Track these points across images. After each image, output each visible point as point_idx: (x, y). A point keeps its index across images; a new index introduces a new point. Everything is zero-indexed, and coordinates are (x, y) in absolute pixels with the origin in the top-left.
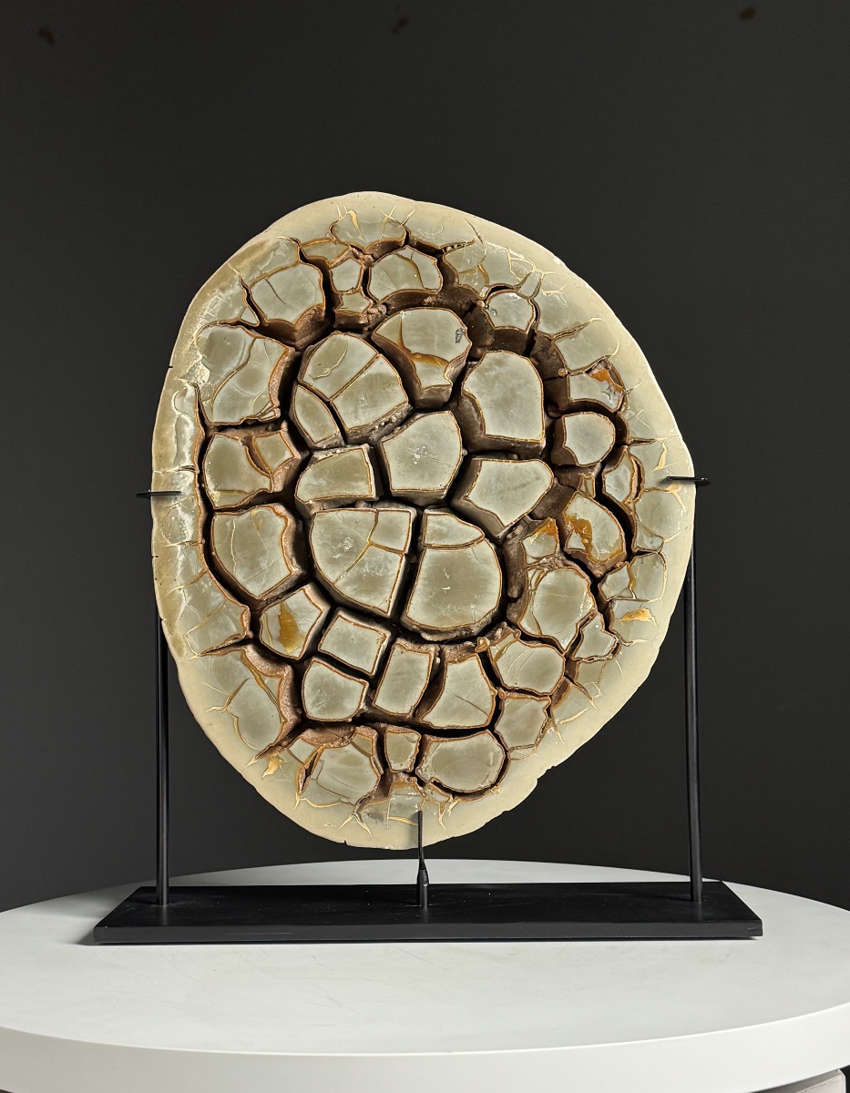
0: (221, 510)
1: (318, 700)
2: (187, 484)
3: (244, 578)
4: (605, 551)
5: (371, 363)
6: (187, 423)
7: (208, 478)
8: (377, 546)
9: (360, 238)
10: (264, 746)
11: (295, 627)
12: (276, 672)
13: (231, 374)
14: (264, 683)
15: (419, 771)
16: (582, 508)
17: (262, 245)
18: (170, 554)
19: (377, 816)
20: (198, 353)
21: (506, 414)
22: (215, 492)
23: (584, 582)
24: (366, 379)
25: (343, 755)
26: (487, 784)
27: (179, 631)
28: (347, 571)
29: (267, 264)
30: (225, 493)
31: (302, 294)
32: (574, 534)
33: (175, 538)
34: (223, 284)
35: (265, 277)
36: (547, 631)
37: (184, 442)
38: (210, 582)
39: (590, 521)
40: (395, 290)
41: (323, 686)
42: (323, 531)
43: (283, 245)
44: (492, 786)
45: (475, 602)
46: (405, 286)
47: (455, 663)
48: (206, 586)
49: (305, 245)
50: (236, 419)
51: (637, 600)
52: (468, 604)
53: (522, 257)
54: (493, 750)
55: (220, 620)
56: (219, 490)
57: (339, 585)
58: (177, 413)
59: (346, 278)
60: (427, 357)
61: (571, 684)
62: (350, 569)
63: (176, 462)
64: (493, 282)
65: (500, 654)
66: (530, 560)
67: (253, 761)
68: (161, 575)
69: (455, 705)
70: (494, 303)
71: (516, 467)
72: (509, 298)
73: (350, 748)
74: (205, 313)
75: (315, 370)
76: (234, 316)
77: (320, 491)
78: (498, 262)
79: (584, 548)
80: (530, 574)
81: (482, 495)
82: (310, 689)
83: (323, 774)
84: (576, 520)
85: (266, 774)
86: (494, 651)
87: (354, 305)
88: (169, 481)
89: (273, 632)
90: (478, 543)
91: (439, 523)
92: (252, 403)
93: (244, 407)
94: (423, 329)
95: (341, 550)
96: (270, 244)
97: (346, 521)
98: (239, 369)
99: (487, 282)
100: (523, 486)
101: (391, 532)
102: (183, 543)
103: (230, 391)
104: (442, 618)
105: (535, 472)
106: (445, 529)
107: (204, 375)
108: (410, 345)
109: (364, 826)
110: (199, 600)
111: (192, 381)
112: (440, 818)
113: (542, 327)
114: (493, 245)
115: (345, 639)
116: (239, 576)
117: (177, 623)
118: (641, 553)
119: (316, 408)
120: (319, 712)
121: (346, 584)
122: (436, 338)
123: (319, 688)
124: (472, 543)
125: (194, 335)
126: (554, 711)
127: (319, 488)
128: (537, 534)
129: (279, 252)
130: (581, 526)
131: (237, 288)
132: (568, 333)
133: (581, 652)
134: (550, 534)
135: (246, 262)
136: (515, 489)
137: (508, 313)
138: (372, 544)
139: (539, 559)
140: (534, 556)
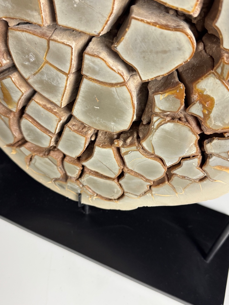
1: (29, 135)
8: (51, 65)
10: (8, 143)
11: (10, 96)
12: (7, 114)
14: (2, 117)
15: (81, 180)
16: (213, 87)
19: (62, 186)
25: (45, 161)
26: (113, 198)
28: (34, 75)
32: (197, 104)
36: (159, 153)
39: (215, 98)
42: (15, 43)
44: (115, 200)
45: (114, 121)
47: (100, 147)
52: (110, 122)
54: (117, 189)
57: (30, 82)
61: (167, 182)
65: (127, 153)
66: (157, 110)
67: (7, 147)
69: (99, 164)
71: (162, 34)
73: (48, 159)
77: (8, 12)
79: (202, 116)
80: (155, 119)
82: (24, 128)
83: (36, 163)
84: (203, 95)
85: (12, 153)
86: (124, 150)
90: (121, 86)
91: (93, 62)
95: (28, 60)
97: (28, 40)
100: (165, 52)
101: (58, 58)
104: (93, 123)
105: (178, 42)
106: (97, 68)
109: (57, 187)
112: (89, 199)
115: (38, 113)
120: (31, 140)
121: (35, 83)
123: (29, 130)
124: (116, 84)
126: (153, 188)
128: (166, 95)
130: (206, 100)
133: (178, 172)
134: (177, 97)
136: (157, 53)
138: (47, 62)
139: (164, 112)
140: (161, 108)
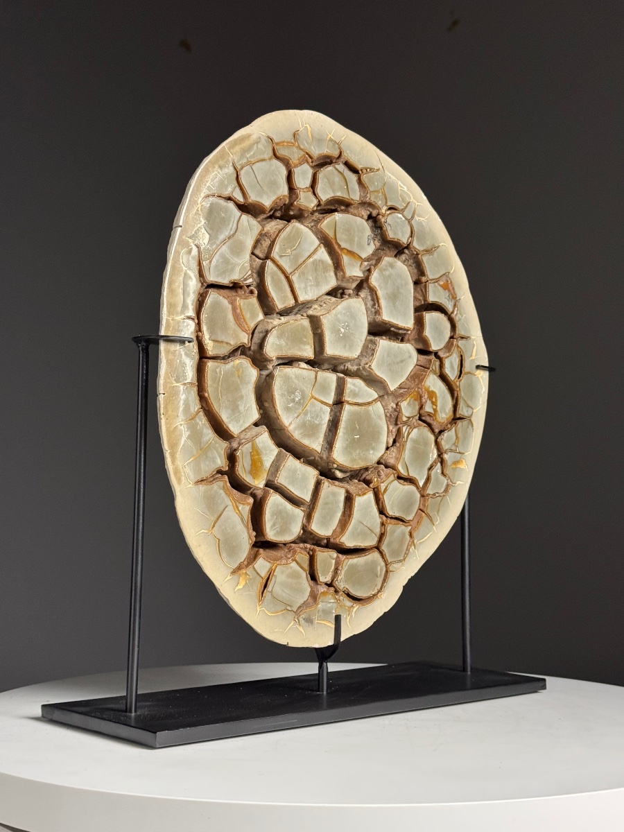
0: (214, 358)
1: (274, 525)
2: (190, 332)
3: (227, 418)
4: (444, 416)
5: (316, 250)
6: (191, 278)
7: (204, 328)
8: (315, 399)
9: (313, 148)
10: (235, 565)
11: (261, 461)
12: (247, 501)
13: (224, 242)
14: (238, 510)
15: (337, 582)
16: (433, 383)
17: (249, 136)
18: (173, 393)
19: (309, 621)
20: (201, 219)
21: (394, 304)
22: (210, 342)
23: (432, 438)
24: (313, 262)
25: (290, 570)
26: (376, 591)
27: (179, 463)
28: (297, 418)
29: (252, 153)
30: (216, 344)
31: (273, 184)
32: (428, 401)
33: (179, 379)
34: (221, 162)
35: (250, 164)
36: (412, 474)
37: (188, 295)
38: (202, 421)
39: (437, 392)
40: (332, 195)
41: (279, 513)
42: (282, 383)
43: (263, 141)
44: (379, 592)
45: (373, 449)
46: (339, 194)
47: (360, 496)
48: (200, 423)
49: (277, 144)
50: (225, 281)
51: (459, 453)
52: (368, 450)
53: (405, 189)
54: (380, 564)
55: (210, 454)
56: (212, 340)
57: (291, 428)
58: (184, 268)
59: (303, 178)
60: (350, 253)
61: (423, 514)
62: (298, 416)
63: (182, 312)
64: (390, 204)
65: (386, 490)
66: (405, 419)
67: (229, 578)
68: (167, 412)
69: (359, 530)
70: (389, 219)
71: (398, 347)
72: (397, 217)
73: (294, 565)
74: (208, 184)
75: (281, 249)
76: (227, 193)
77: (281, 350)
78: (393, 188)
79: (433, 412)
80: (404, 428)
81: (379, 365)
82: (269, 515)
83: (275, 587)
84: (429, 391)
85: (237, 588)
86: (383, 487)
87: (307, 201)
88: (176, 327)
89: (245, 465)
90: (375, 403)
91: (354, 385)
92: (238, 269)
93: (232, 270)
94: (349, 230)
95: (293, 400)
96: (254, 137)
97: (297, 377)
98: (229, 238)
99: (386, 202)
100: (402, 361)
101: (324, 389)
102: (185, 384)
103: (223, 256)
104: (353, 460)
105: (408, 352)
106: (357, 389)
107: (204, 239)
108: (340, 240)
109: (301, 629)
110: (195, 436)
111: (196, 242)
112: (348, 620)
113: (415, 244)
114: (390, 175)
115: (293, 475)
116: (224, 416)
117: (178, 455)
118: (460, 418)
119: (280, 280)
120: (275, 535)
121: (295, 429)
122: (356, 239)
123: (275, 514)
124: (372, 402)
125: (199, 202)
126: (415, 534)
127: (280, 347)
128: (408, 400)
129: (260, 146)
130: (432, 395)
131: (231, 169)
132: (428, 251)
133: (430, 491)
134: (415, 400)
135: (238, 148)
136: (398, 363)
137: (397, 230)
138: (312, 397)
139: (409, 418)
140: (407, 416)
